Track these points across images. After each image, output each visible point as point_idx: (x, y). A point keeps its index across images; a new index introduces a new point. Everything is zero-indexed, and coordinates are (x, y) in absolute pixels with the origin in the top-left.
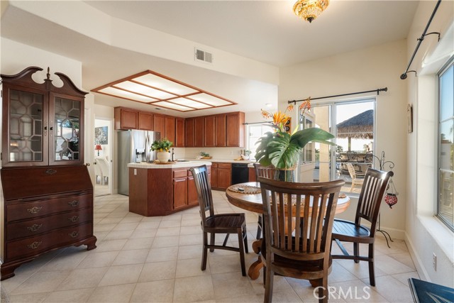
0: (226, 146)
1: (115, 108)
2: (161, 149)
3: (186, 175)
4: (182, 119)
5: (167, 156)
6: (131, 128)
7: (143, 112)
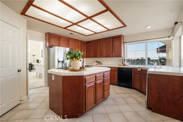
0: (113, 57)
1: (46, 34)
2: (74, 59)
3: (95, 80)
4: (85, 42)
5: (79, 63)
6: (55, 46)
7: (63, 36)
